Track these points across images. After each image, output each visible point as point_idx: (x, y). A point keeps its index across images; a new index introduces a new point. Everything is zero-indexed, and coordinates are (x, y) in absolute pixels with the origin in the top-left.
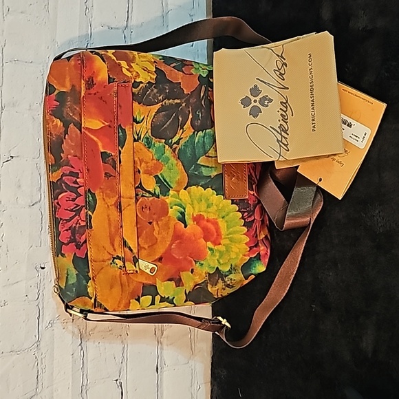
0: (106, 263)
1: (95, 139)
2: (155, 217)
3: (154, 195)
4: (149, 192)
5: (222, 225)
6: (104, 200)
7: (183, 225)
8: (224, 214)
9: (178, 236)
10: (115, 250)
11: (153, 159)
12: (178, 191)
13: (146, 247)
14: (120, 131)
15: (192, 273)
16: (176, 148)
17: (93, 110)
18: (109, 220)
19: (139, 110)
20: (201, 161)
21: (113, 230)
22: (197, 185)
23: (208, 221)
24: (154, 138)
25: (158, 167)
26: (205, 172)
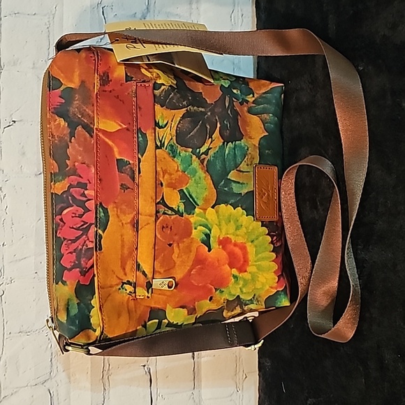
0: (114, 289)
1: (110, 143)
2: (176, 238)
3: (177, 212)
4: (172, 209)
5: (251, 249)
6: (118, 217)
7: (207, 248)
8: (253, 237)
9: (200, 261)
10: (125, 274)
11: (178, 171)
12: (205, 210)
13: (162, 271)
14: (140, 135)
15: (210, 300)
16: (204, 159)
17: (108, 109)
18: (123, 241)
19: (161, 114)
20: (232, 175)
21: (126, 252)
22: (226, 203)
23: (235, 245)
24: (179, 146)
25: (183, 180)
26: (236, 188)
